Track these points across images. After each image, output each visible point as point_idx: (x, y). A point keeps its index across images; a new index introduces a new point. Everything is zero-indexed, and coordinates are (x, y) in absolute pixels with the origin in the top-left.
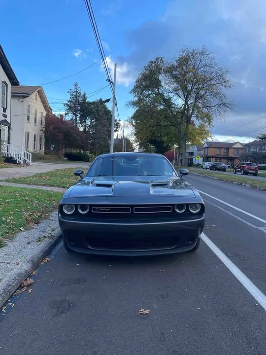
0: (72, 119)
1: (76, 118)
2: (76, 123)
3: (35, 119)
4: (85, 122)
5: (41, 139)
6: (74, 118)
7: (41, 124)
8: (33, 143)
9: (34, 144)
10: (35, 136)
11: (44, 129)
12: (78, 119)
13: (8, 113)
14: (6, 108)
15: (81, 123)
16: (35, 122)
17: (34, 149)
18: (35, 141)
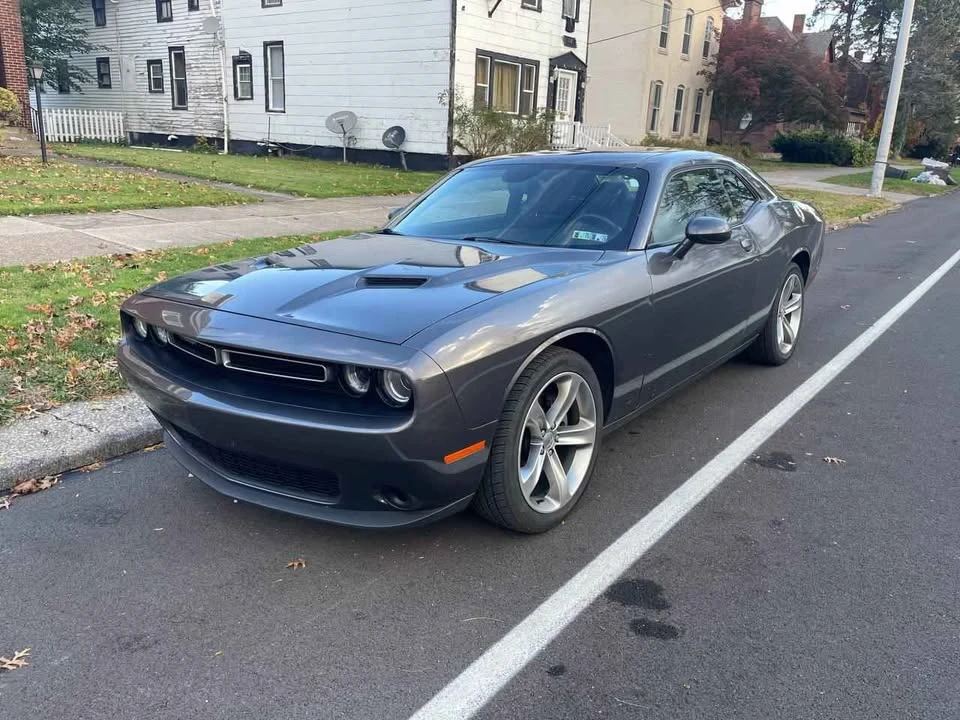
0: (835, 27)
1: (849, 21)
2: (848, 39)
3: (687, 39)
4: (881, 31)
5: (699, 99)
6: (843, 21)
7: (705, 54)
8: (674, 110)
9: (676, 116)
10: (680, 93)
11: (713, 70)
12: (855, 23)
13: (580, 33)
14: (577, 19)
15: (868, 35)
16: (685, 50)
17: (675, 129)
18: (678, 106)
